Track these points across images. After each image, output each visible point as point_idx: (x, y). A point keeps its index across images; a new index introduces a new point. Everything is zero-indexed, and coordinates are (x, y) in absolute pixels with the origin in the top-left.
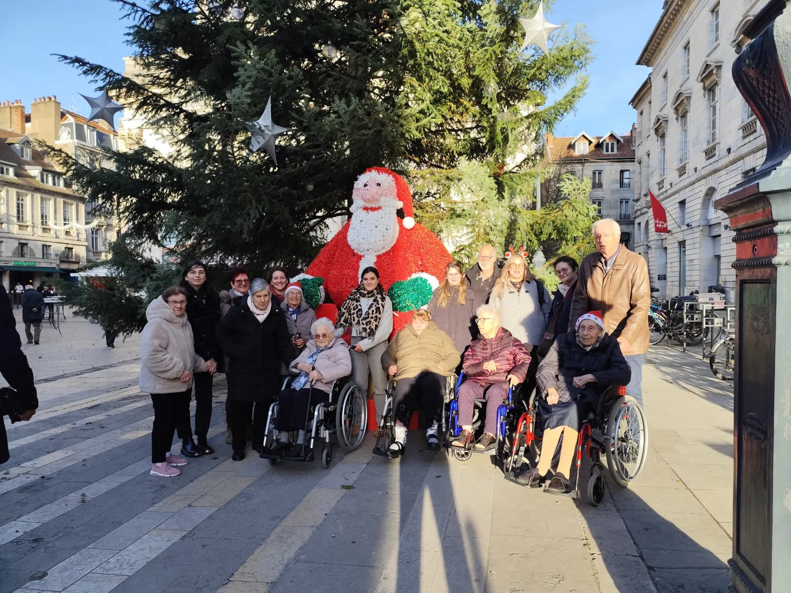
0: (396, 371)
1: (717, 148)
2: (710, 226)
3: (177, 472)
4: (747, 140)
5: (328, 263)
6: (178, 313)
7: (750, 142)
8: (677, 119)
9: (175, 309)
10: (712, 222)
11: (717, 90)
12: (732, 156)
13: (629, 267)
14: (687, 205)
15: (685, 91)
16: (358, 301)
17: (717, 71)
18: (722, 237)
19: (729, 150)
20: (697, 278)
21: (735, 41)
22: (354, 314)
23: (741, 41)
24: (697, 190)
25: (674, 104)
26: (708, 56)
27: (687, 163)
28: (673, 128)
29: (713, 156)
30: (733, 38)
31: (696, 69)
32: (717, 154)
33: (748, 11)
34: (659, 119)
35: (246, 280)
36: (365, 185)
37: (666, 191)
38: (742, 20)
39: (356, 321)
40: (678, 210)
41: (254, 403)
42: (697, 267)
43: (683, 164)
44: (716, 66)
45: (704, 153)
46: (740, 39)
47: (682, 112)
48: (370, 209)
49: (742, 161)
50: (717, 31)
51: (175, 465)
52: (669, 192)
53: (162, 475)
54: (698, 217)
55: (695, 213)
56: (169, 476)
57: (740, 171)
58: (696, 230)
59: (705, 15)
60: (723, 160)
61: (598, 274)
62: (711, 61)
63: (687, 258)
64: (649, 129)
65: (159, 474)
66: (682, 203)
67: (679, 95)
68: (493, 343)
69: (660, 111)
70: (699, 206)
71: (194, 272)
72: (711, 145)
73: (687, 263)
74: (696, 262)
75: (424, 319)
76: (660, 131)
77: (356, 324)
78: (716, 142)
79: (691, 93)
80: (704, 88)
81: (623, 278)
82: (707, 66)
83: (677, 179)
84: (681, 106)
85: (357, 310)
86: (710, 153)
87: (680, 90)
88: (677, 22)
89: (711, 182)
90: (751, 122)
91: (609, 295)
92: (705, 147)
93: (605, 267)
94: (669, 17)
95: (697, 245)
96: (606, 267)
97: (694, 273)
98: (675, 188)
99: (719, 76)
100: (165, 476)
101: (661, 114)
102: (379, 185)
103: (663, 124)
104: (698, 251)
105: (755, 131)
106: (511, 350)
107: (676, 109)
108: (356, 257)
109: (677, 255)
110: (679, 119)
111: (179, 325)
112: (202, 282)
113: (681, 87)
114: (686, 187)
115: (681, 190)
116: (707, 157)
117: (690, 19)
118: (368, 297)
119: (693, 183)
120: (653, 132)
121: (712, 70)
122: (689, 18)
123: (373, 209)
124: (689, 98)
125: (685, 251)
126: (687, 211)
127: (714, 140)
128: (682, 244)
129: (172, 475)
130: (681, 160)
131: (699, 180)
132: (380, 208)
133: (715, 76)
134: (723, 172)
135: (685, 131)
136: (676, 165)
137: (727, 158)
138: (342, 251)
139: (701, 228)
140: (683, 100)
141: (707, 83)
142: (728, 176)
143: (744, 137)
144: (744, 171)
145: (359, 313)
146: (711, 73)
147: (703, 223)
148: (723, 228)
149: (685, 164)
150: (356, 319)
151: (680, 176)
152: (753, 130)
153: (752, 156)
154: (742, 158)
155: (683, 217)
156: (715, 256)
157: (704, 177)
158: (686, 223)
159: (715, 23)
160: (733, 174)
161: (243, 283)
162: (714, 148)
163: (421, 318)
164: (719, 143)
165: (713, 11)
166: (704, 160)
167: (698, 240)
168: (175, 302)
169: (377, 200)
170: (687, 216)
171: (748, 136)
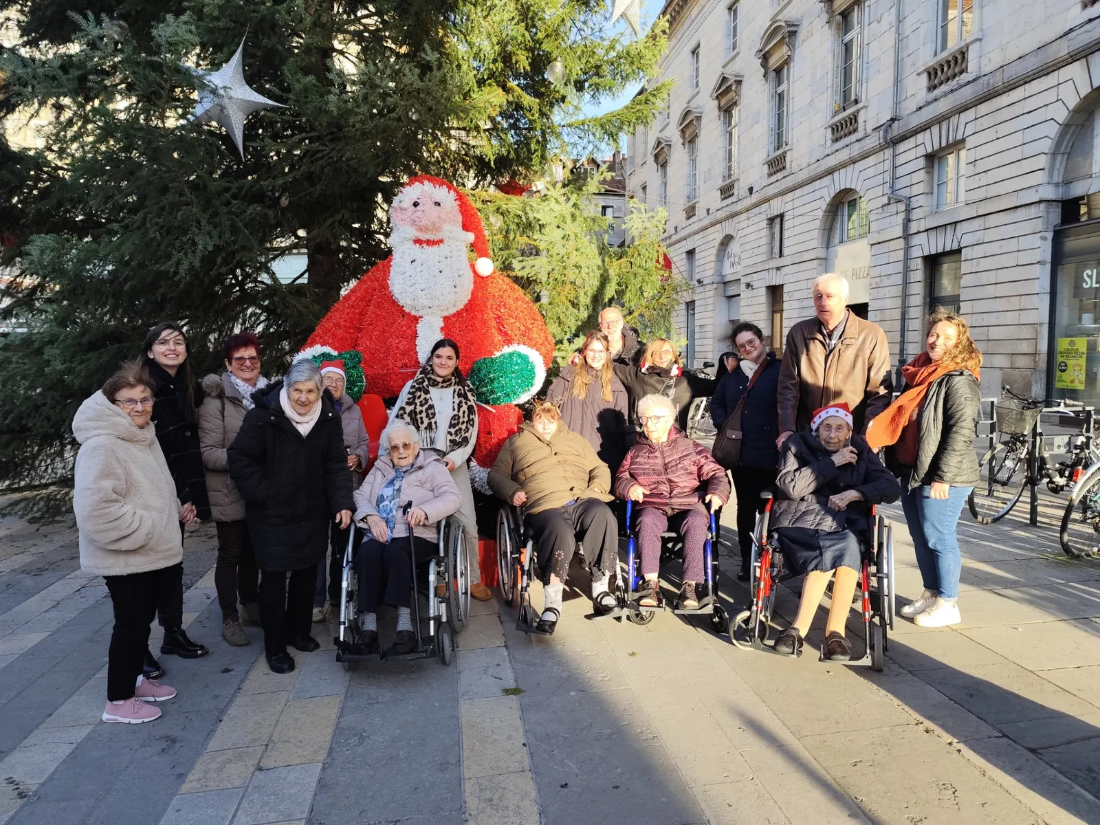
0: (525, 500)
1: (736, 186)
2: (725, 283)
3: (156, 712)
4: (774, 178)
5: (351, 328)
6: (141, 421)
7: (777, 181)
8: (683, 144)
9: (133, 413)
10: (727, 279)
11: (735, 112)
12: (755, 198)
13: (864, 341)
14: (697, 256)
15: (696, 108)
16: (427, 392)
17: (736, 87)
18: (741, 297)
19: (751, 190)
20: (710, 348)
21: (761, 51)
22: (421, 412)
23: (768, 52)
24: (710, 238)
25: (681, 125)
26: (724, 67)
27: (697, 202)
28: (678, 155)
29: (730, 196)
30: (758, 47)
31: (709, 82)
32: (735, 194)
33: (777, 15)
34: (659, 143)
35: (252, 358)
36: (416, 204)
37: (670, 237)
38: (771, 26)
39: (425, 424)
40: (685, 262)
41: (289, 575)
42: (710, 335)
43: (692, 203)
44: (735, 81)
45: (719, 191)
46: (767, 49)
47: (689, 136)
48: (425, 242)
49: (767, 204)
50: (735, 35)
51: (152, 699)
52: (674, 238)
53: (127, 721)
54: (711, 272)
55: (707, 266)
56: (140, 721)
57: (764, 217)
58: (708, 288)
59: (721, 13)
60: (745, 201)
61: (817, 350)
62: (730, 72)
63: (697, 323)
64: (645, 155)
65: (121, 719)
66: (691, 253)
67: (687, 113)
68: (665, 449)
69: (661, 132)
70: (713, 258)
71: (165, 342)
72: (728, 182)
73: (697, 329)
74: (709, 328)
75: (553, 417)
76: (661, 159)
77: (426, 428)
78: (733, 178)
79: (702, 113)
80: (720, 108)
81: (857, 357)
82: (724, 79)
83: (684, 223)
84: (690, 127)
85: (426, 406)
86: (726, 191)
87: (687, 107)
88: (683, 17)
89: (727, 228)
90: (779, 156)
91: (835, 378)
92: (720, 183)
93: (828, 341)
94: (674, 10)
95: (710, 307)
96: (830, 340)
97: (705, 342)
98: (681, 234)
99: (738, 94)
100: (133, 721)
101: (662, 135)
102: (438, 204)
103: (665, 150)
104: (711, 314)
105: (784, 168)
106: (693, 459)
107: (683, 131)
108: (406, 317)
109: (684, 319)
110: (687, 145)
111: (146, 443)
112: (181, 359)
113: (689, 102)
114: (695, 233)
115: (689, 236)
116: (723, 196)
117: (701, 15)
118: (442, 387)
119: (706, 228)
120: (651, 159)
121: (731, 85)
122: (699, 13)
123: (430, 243)
124: (699, 118)
125: (694, 314)
126: (697, 263)
127: (730, 176)
128: (690, 305)
129: (146, 720)
130: (688, 198)
131: (713, 225)
132: (441, 241)
133: (734, 94)
134: (743, 217)
135: (694, 161)
136: (682, 204)
137: (749, 199)
138: (380, 308)
139: (715, 285)
140: (692, 120)
141: (723, 102)
142: (750, 222)
143: (770, 175)
144: (769, 216)
145: (430, 412)
146: (729, 89)
147: (717, 279)
148: (743, 287)
149: (695, 204)
150: (426, 421)
151: (688, 218)
152: (781, 166)
153: (780, 198)
154: (767, 200)
155: (691, 271)
156: (730, 321)
157: (720, 222)
158: (697, 277)
159: (733, 25)
160: (756, 219)
161: (248, 363)
162: (731, 186)
163: (548, 415)
164: (738, 180)
165: (730, 9)
166: (719, 200)
167: (711, 301)
168: (130, 400)
169: (437, 229)
170: (697, 270)
171: (775, 173)
